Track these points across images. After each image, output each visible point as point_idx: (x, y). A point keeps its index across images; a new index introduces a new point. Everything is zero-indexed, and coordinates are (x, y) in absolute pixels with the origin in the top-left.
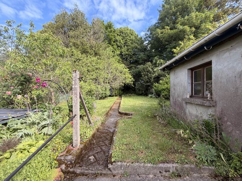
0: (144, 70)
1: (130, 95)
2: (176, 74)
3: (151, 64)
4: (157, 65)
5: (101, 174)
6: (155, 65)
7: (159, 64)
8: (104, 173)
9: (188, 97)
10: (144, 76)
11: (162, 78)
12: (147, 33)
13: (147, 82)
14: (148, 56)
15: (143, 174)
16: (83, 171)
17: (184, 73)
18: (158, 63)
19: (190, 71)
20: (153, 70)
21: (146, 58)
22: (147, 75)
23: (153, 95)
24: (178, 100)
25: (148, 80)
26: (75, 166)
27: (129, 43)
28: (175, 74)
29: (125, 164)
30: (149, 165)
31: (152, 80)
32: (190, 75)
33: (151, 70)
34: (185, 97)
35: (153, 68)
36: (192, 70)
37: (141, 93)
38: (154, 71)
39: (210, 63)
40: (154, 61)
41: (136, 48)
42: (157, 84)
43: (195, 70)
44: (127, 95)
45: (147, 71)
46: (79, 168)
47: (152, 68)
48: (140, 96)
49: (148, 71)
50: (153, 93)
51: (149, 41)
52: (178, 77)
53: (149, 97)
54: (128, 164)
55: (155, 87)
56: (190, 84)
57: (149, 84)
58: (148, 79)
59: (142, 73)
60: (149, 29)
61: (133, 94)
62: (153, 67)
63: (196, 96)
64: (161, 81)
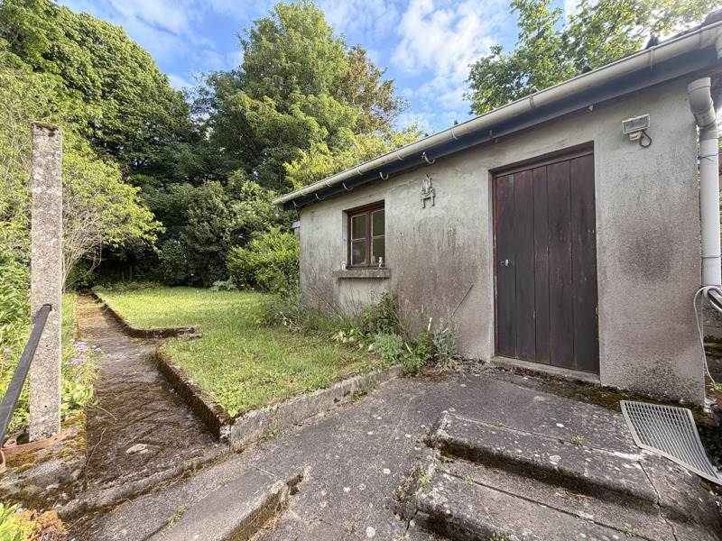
0: (196, 201)
1: (134, 284)
2: (315, 219)
3: (222, 189)
4: (242, 195)
5: (199, 467)
6: (235, 193)
7: (246, 193)
8: (208, 458)
9: (344, 267)
10: (198, 222)
11: (257, 233)
12: (208, 89)
13: (209, 242)
14: (207, 161)
15: (306, 418)
16: (127, 486)
17: (334, 220)
18: (243, 188)
19: (346, 217)
20: (228, 207)
21: (200, 166)
22: (208, 221)
23: (230, 281)
24: (320, 278)
25: (211, 235)
26: (85, 488)
27: (128, 93)
28: (312, 220)
29: (268, 409)
30: (317, 393)
31: (227, 237)
32: (346, 224)
33: (221, 205)
34: (337, 269)
35: (227, 202)
36: (349, 213)
37: (181, 276)
38: (230, 212)
39: (381, 204)
40: (232, 182)
41: (162, 121)
42: (241, 251)
43: (355, 214)
44: (121, 286)
45: (208, 209)
46: (105, 486)
47: (225, 203)
48: (179, 288)
49: (212, 209)
50: (227, 278)
51: (213, 116)
52: (321, 226)
53: (216, 289)
54: (274, 408)
55: (237, 257)
56: (346, 243)
57: (213, 248)
58: (211, 232)
59: (191, 212)
60: (214, 78)
61: (149, 284)
62: (227, 198)
63: (357, 265)
64: (255, 243)
